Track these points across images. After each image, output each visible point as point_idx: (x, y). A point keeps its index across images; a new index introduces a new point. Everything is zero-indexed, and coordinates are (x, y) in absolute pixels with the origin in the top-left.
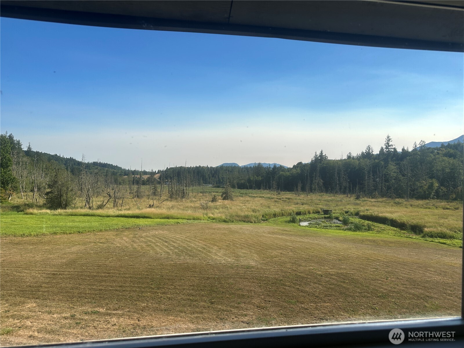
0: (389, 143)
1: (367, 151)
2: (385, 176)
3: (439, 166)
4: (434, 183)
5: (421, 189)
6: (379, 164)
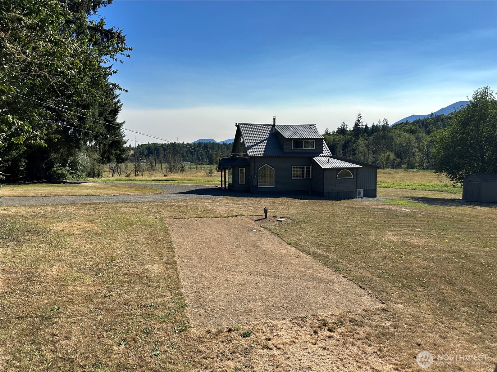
1: (342, 127)
2: (354, 150)
3: (398, 141)
4: (390, 155)
5: (381, 161)
6: (351, 139)
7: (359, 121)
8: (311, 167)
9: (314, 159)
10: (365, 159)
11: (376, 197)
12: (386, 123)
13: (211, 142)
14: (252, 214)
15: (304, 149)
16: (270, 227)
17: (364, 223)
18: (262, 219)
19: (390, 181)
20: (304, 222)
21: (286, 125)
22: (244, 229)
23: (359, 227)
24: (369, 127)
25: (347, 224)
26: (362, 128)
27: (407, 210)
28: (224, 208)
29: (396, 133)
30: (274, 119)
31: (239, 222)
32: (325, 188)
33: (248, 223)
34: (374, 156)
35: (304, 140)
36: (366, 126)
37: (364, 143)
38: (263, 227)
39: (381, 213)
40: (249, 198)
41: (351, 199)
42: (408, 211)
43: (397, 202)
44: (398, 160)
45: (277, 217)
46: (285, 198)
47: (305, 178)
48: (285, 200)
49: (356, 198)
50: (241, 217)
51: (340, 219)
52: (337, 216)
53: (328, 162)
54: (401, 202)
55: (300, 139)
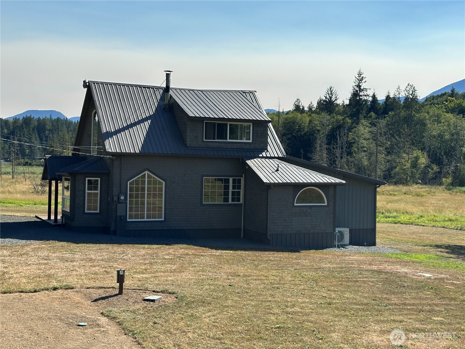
0: (361, 86)
1: (328, 97)
2: (350, 145)
3: (434, 129)
4: (419, 158)
5: (401, 169)
6: (344, 123)
7: (359, 86)
8: (242, 180)
9: (249, 162)
10: (371, 164)
11: (374, 244)
12: (411, 92)
13: (54, 117)
14: (92, 284)
15: (229, 140)
16: (122, 316)
17: (330, 304)
18: (111, 296)
19: (415, 210)
20: (203, 303)
21: (192, 90)
22: (61, 320)
23: (317, 313)
24: (379, 99)
25: (294, 306)
26: (366, 101)
27: (428, 275)
28: (33, 270)
29: (431, 114)
30: (168, 76)
31: (56, 304)
32: (269, 224)
33: (77, 305)
34: (389, 158)
35: (229, 123)
36: (374, 96)
37: (370, 132)
38: (108, 316)
39: (372, 282)
40: (103, 246)
41: (322, 248)
42: (429, 278)
43: (414, 257)
44: (436, 168)
45: (146, 290)
46: (185, 246)
47: (230, 202)
48: (183, 250)
49: (334, 246)
50: (66, 292)
51: (283, 295)
52: (278, 288)
53: (277, 170)
54: (422, 257)
55: (220, 119)
